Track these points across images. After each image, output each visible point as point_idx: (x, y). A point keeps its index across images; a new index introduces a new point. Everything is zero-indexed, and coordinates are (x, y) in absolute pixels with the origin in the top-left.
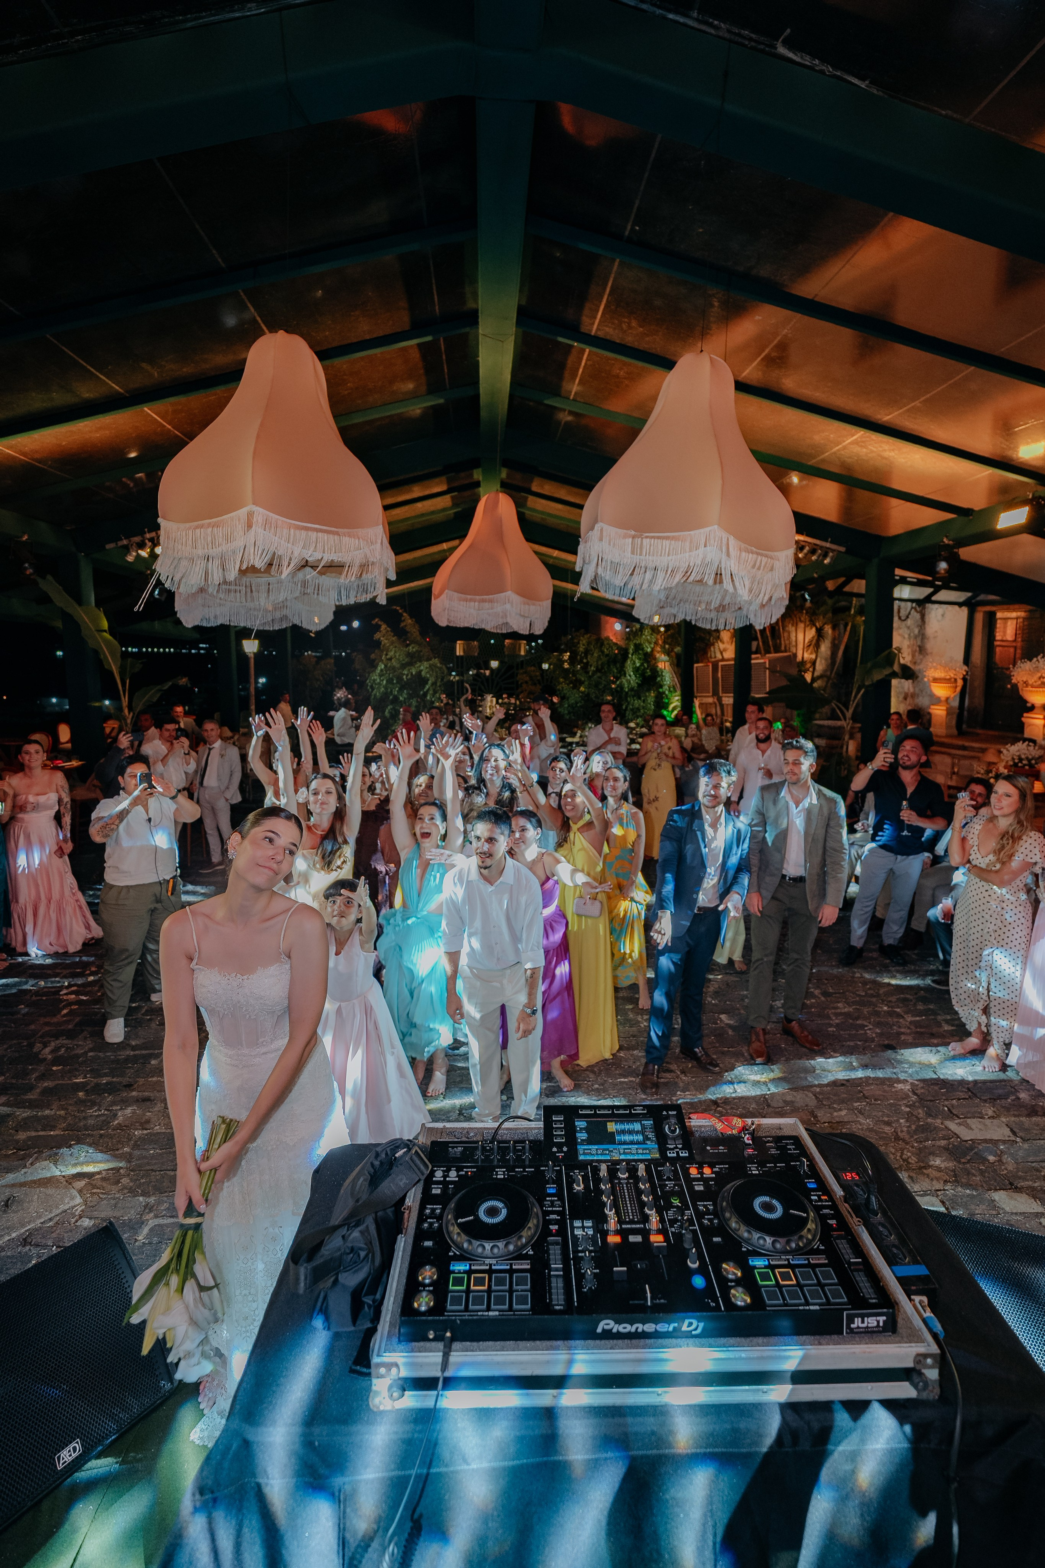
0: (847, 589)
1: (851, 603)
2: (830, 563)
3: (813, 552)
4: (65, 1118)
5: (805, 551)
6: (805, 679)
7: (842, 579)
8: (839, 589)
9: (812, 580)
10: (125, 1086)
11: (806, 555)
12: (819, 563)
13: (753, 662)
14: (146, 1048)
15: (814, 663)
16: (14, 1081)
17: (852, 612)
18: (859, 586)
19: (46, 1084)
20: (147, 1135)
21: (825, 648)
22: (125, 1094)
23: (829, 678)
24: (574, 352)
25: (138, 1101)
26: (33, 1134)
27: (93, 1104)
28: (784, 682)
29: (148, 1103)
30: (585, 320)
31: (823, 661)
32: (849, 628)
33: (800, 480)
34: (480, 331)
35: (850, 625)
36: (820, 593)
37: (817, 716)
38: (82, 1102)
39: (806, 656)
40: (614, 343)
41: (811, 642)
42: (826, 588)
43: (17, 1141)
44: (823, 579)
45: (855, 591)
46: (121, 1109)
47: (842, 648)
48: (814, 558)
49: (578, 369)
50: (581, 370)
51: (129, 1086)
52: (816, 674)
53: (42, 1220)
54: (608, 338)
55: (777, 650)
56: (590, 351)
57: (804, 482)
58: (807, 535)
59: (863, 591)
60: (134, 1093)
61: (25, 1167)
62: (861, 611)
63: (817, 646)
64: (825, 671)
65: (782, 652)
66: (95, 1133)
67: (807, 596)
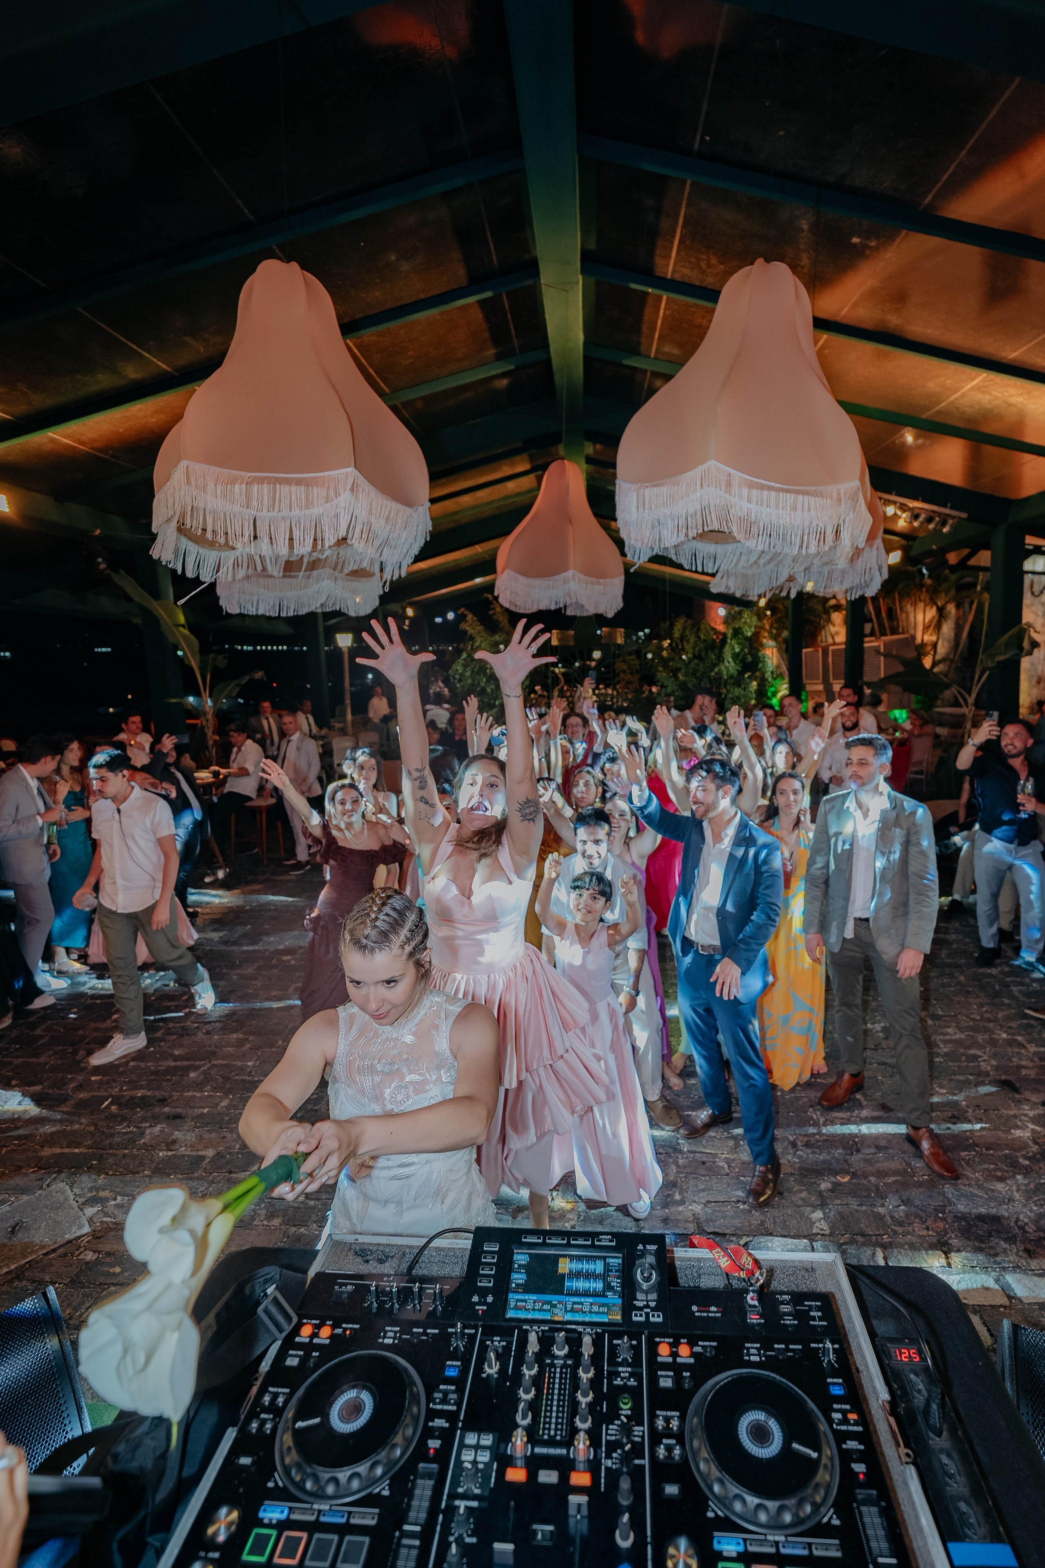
0: (972, 562)
1: (977, 578)
2: (949, 532)
3: (929, 520)
4: (93, 1134)
5: (921, 519)
6: (922, 665)
7: (966, 551)
8: (962, 564)
9: (929, 553)
10: (159, 1101)
11: (922, 523)
12: (937, 532)
13: (866, 645)
14: (187, 1059)
15: (935, 645)
16: (51, 1091)
17: (979, 588)
18: (984, 558)
19: (82, 1096)
20: (170, 1157)
21: (947, 628)
22: (157, 1110)
23: (952, 661)
24: (650, 299)
25: (168, 1117)
26: (58, 1150)
27: (124, 1119)
28: (901, 669)
29: (178, 1121)
30: (659, 261)
31: (946, 644)
32: (974, 606)
33: (916, 438)
34: (542, 281)
35: (976, 603)
36: (939, 566)
37: (939, 702)
38: (112, 1117)
39: (926, 638)
40: (694, 286)
41: (931, 622)
42: (947, 561)
43: (41, 1159)
44: (943, 551)
45: (982, 564)
46: (151, 1126)
47: (967, 628)
48: (931, 526)
49: (656, 323)
50: (659, 322)
51: (163, 1101)
52: (938, 657)
53: (45, 1251)
54: (686, 280)
55: (894, 631)
56: (668, 299)
57: (920, 441)
58: (924, 501)
59: (988, 564)
60: (167, 1109)
61: (41, 1188)
62: (987, 588)
63: (938, 627)
64: (948, 654)
65: (899, 634)
66: (118, 1152)
67: (925, 571)
